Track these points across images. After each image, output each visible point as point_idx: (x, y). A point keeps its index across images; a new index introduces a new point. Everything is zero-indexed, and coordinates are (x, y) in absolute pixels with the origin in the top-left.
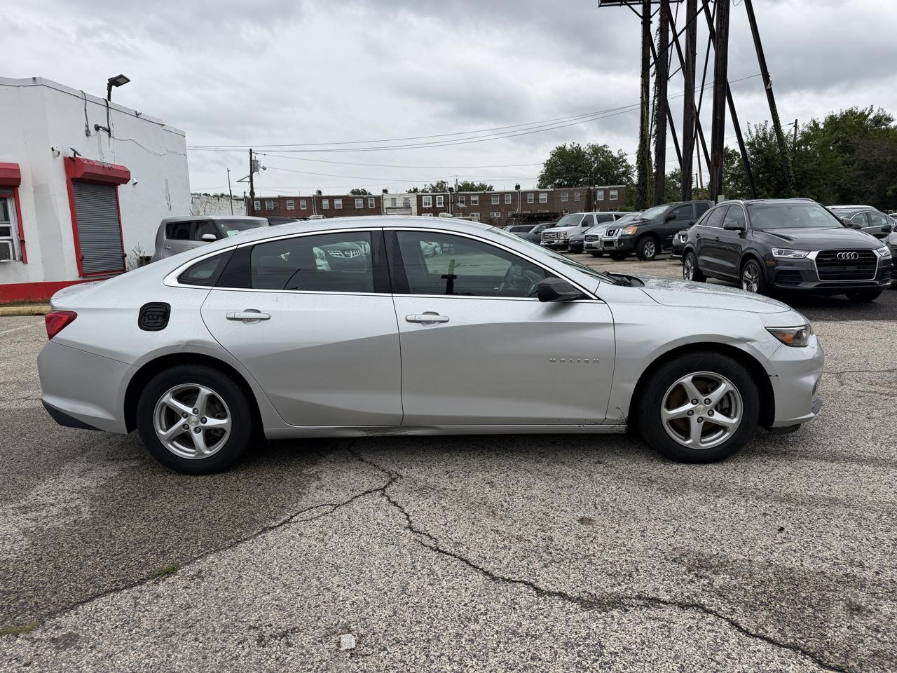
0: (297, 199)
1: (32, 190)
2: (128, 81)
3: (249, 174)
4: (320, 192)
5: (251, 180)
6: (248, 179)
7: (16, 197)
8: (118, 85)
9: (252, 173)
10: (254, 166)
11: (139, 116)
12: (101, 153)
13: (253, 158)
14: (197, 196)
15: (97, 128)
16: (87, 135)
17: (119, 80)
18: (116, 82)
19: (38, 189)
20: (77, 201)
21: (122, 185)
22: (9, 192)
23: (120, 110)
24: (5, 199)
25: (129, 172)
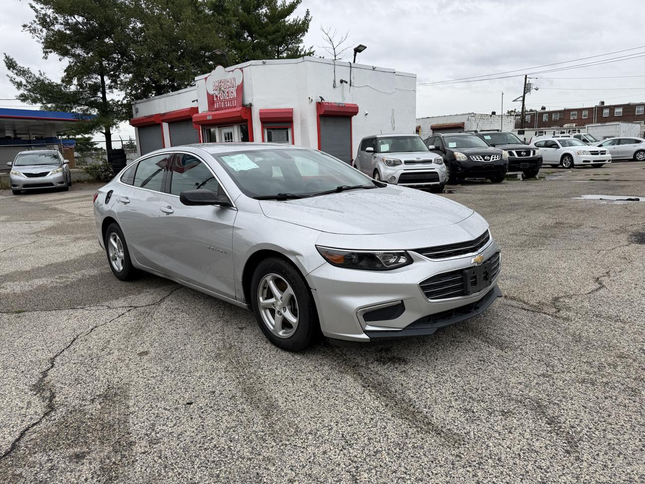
0: (580, 110)
1: (300, 123)
2: (366, 48)
3: (522, 95)
4: (603, 103)
5: (523, 100)
6: (521, 99)
7: (292, 127)
8: (360, 51)
9: (525, 94)
10: (527, 88)
11: (375, 69)
12: (343, 97)
13: (527, 82)
14: (473, 115)
15: (342, 81)
16: (334, 87)
17: (359, 48)
18: (359, 50)
19: (303, 122)
20: (322, 128)
21: (354, 116)
22: (289, 125)
23: (360, 67)
24: (287, 129)
25: (358, 107)
